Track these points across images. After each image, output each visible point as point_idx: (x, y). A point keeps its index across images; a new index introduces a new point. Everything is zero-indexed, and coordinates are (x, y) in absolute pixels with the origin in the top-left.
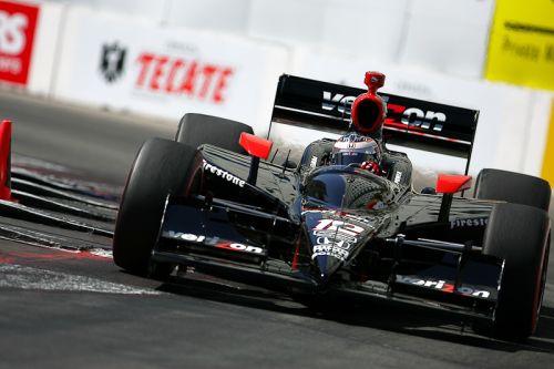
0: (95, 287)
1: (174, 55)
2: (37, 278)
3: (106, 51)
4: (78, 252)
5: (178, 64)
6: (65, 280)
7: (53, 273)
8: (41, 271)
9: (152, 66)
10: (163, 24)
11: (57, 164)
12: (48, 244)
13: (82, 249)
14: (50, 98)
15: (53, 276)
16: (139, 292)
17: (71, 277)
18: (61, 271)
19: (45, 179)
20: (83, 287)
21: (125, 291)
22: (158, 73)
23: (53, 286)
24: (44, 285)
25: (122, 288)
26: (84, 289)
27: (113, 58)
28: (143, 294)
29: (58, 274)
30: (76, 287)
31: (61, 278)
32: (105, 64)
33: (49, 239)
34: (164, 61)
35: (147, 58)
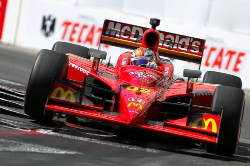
0: (39, 150)
1: (82, 22)
2: (7, 145)
3: (44, 20)
4: (29, 131)
5: (85, 27)
6: (22, 146)
7: (16, 142)
8: (9, 141)
9: (70, 28)
10: (76, 5)
11: (18, 82)
12: (13, 126)
13: (32, 129)
14: (14, 45)
15: (16, 144)
16: (63, 152)
17: (26, 145)
18: (20, 142)
19: (11, 90)
20: (33, 150)
21: (55, 152)
22: (74, 32)
23: (16, 149)
24: (11, 149)
25: (54, 150)
26: (33, 151)
27: (49, 23)
28: (66, 154)
29: (18, 143)
30: (28, 150)
31: (20, 145)
32: (44, 27)
33: (13, 123)
34: (77, 25)
35: (67, 24)
